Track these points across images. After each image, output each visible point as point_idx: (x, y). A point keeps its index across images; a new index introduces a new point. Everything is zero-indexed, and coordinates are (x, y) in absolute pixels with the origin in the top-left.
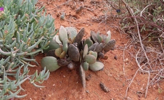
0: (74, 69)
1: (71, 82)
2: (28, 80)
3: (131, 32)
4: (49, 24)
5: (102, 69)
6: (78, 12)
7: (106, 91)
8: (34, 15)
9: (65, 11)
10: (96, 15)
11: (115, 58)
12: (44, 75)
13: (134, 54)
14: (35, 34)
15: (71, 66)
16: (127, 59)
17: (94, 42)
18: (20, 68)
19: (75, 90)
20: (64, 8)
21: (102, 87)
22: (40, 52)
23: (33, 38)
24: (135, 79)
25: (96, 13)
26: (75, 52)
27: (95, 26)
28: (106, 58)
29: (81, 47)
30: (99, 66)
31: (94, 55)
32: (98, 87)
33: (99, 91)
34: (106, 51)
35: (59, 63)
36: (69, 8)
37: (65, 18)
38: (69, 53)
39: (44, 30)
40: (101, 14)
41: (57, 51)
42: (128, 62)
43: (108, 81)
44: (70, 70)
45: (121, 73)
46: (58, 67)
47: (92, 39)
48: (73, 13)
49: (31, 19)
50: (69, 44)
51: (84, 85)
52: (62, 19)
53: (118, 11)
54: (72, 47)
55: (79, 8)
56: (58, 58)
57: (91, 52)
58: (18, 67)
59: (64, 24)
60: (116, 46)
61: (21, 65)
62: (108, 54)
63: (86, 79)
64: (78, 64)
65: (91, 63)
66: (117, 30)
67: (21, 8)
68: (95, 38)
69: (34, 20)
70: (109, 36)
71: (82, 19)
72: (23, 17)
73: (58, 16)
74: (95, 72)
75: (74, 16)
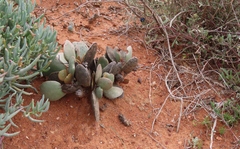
0: (84, 97)
1: (80, 113)
2: (21, 113)
3: (159, 48)
4: (49, 38)
5: (121, 97)
6: (91, 22)
7: (126, 125)
8: (29, 26)
9: (74, 21)
10: (115, 26)
11: (139, 81)
12: (43, 105)
13: (163, 75)
14: (31, 52)
15: (80, 93)
16: (154, 83)
17: (110, 61)
18: (11, 97)
19: (86, 125)
20: (74, 16)
21: (121, 119)
22: (39, 75)
23: (28, 57)
24: (164, 108)
25: (116, 23)
26: (84, 75)
27: (114, 40)
28: (126, 82)
29: (93, 68)
30: (117, 92)
31: (109, 78)
32: (116, 120)
33: (118, 125)
34: (126, 73)
35: (63, 89)
36: (80, 16)
37: (74, 30)
38: (77, 76)
39: (43, 46)
40: (122, 23)
41: (61, 74)
42: (155, 86)
43: (130, 112)
44: (79, 99)
45: (146, 101)
46: (63, 95)
47: (107, 57)
48: (85, 23)
49: (25, 32)
50: (76, 64)
51: (98, 118)
52: (70, 31)
53: (143, 20)
54: (81, 69)
55: (92, 16)
56: (62, 83)
57: (106, 74)
58: (7, 96)
59: (72, 37)
60: (140, 65)
61: (12, 92)
62: (129, 76)
63: (101, 110)
64: (89, 90)
65: (106, 89)
66: (142, 45)
67: (12, 17)
68: (112, 55)
69: (29, 33)
70: (129, 53)
71: (97, 31)
72: (14, 29)
73: (65, 27)
74: (113, 101)
75: (86, 27)
